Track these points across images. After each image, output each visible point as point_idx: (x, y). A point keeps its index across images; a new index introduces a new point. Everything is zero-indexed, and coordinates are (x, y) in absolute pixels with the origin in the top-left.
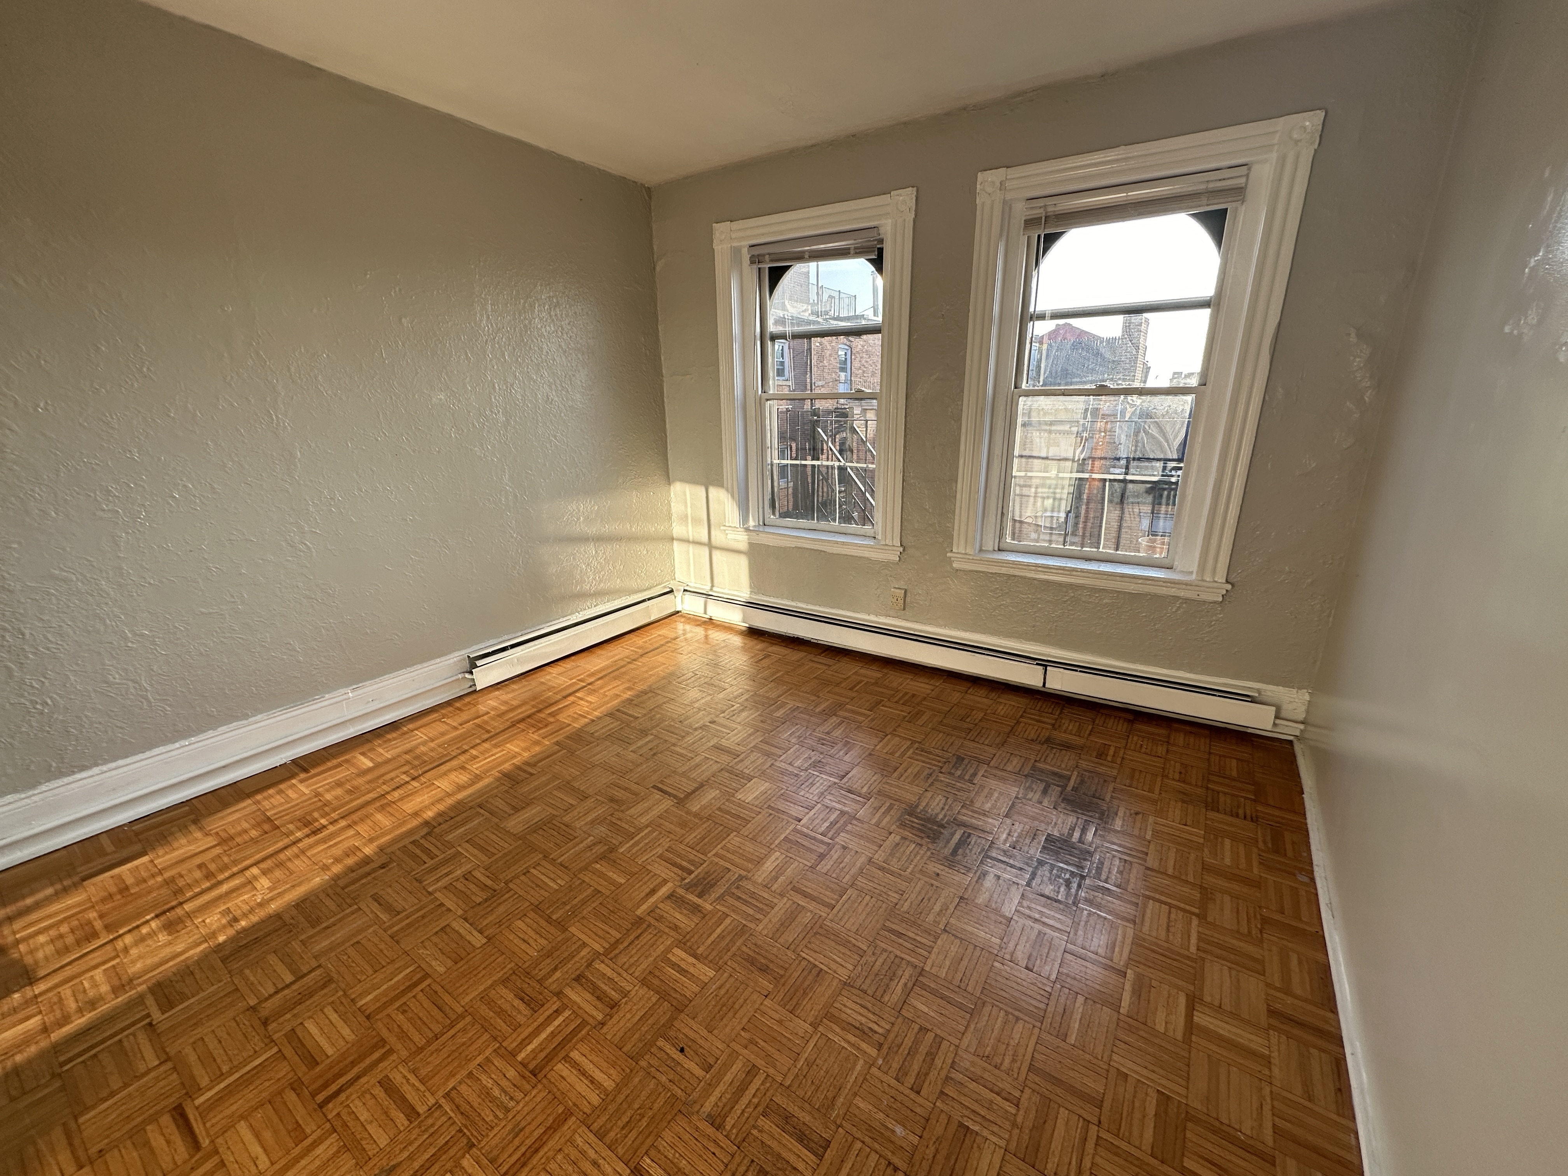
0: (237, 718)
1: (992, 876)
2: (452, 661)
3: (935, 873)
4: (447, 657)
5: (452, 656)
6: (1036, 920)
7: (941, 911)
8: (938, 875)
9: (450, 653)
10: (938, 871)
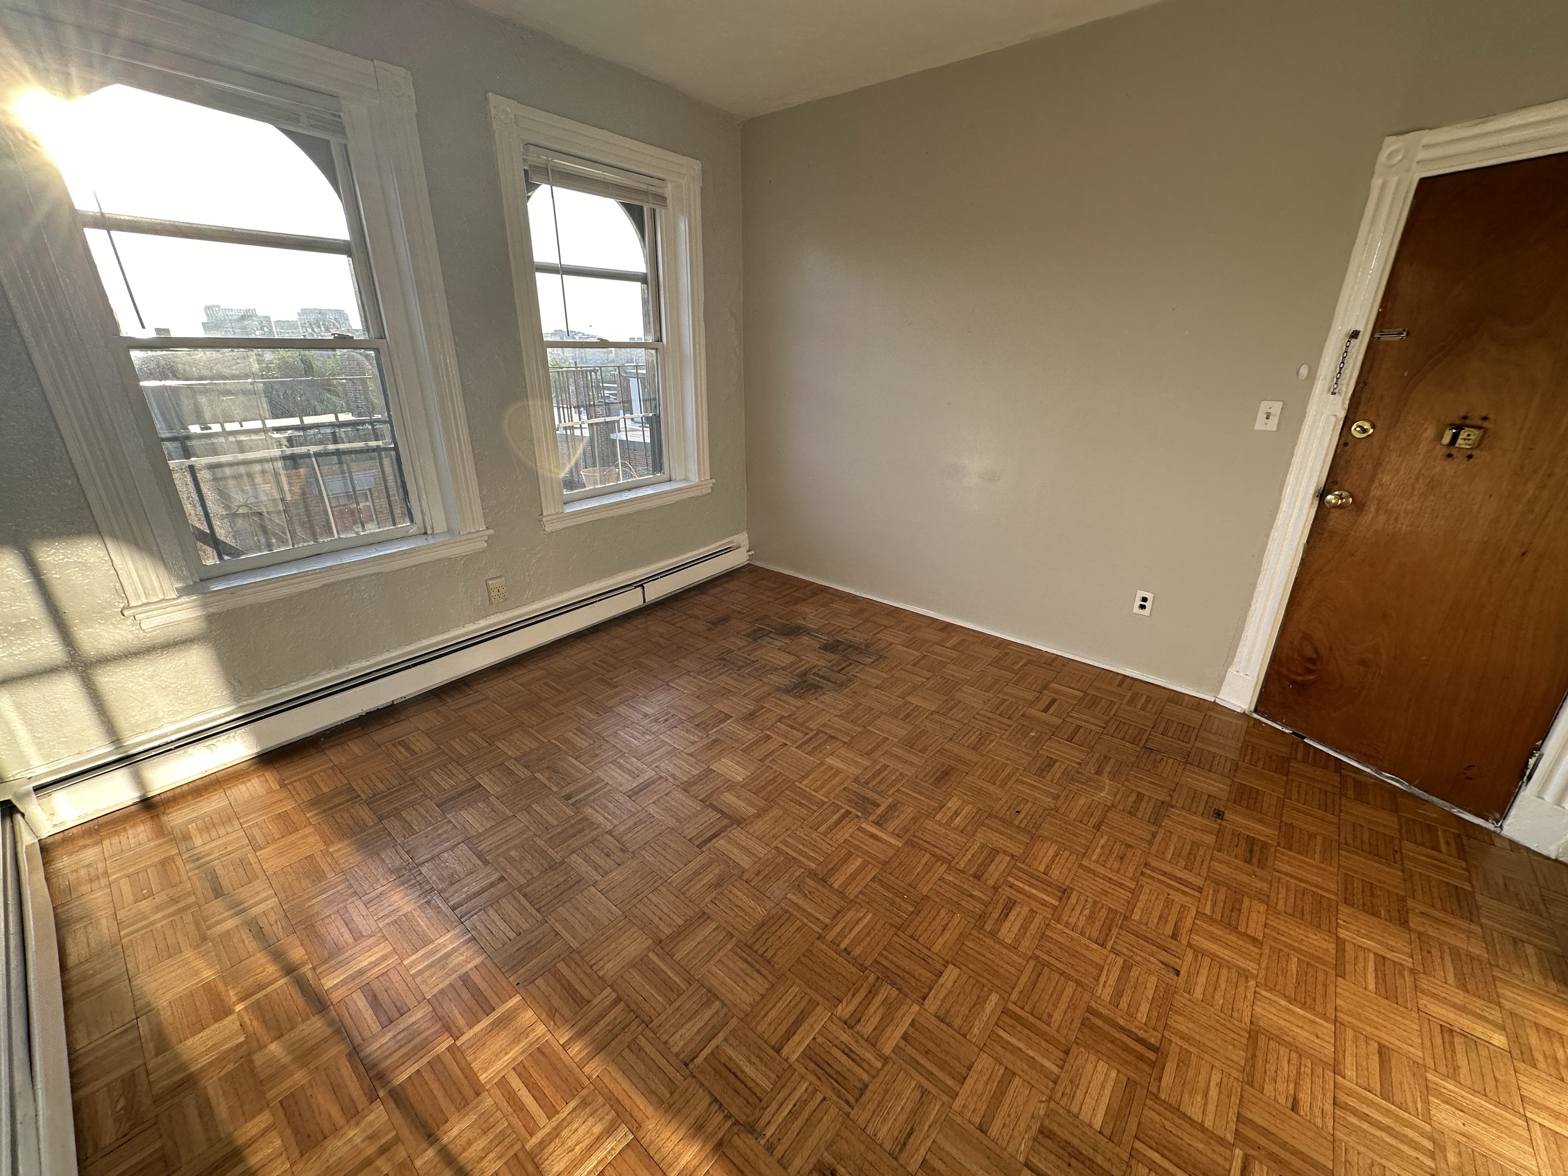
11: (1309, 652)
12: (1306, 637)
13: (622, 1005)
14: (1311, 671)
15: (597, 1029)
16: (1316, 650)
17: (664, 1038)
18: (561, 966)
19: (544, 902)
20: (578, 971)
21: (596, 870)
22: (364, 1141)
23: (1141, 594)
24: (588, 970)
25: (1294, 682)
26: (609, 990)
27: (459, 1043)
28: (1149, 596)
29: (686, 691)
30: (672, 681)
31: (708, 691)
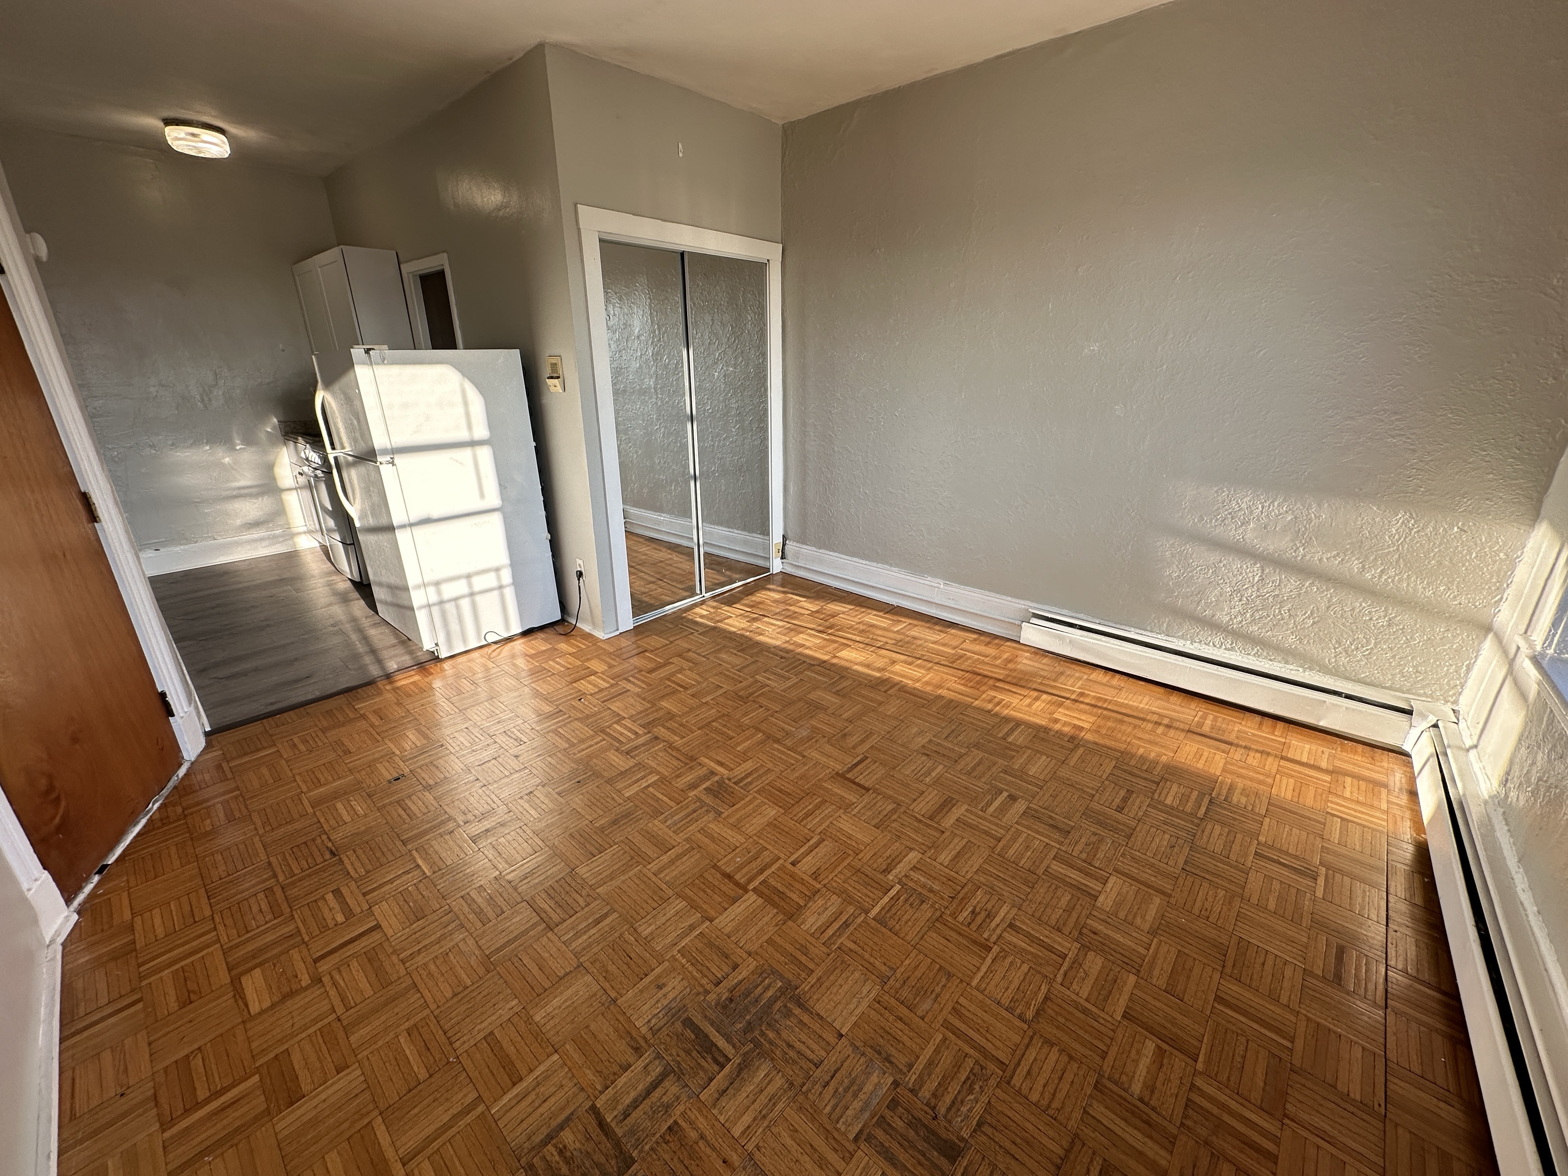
0: (887, 563)
1: (631, 1060)
2: (1020, 606)
3: (664, 985)
4: (1017, 601)
5: (1022, 602)
6: (538, 1084)
7: (607, 971)
8: (660, 987)
9: (1023, 599)
10: (665, 990)
25: (58, 830)
29: (980, 997)
30: (1026, 1041)
31: (938, 996)
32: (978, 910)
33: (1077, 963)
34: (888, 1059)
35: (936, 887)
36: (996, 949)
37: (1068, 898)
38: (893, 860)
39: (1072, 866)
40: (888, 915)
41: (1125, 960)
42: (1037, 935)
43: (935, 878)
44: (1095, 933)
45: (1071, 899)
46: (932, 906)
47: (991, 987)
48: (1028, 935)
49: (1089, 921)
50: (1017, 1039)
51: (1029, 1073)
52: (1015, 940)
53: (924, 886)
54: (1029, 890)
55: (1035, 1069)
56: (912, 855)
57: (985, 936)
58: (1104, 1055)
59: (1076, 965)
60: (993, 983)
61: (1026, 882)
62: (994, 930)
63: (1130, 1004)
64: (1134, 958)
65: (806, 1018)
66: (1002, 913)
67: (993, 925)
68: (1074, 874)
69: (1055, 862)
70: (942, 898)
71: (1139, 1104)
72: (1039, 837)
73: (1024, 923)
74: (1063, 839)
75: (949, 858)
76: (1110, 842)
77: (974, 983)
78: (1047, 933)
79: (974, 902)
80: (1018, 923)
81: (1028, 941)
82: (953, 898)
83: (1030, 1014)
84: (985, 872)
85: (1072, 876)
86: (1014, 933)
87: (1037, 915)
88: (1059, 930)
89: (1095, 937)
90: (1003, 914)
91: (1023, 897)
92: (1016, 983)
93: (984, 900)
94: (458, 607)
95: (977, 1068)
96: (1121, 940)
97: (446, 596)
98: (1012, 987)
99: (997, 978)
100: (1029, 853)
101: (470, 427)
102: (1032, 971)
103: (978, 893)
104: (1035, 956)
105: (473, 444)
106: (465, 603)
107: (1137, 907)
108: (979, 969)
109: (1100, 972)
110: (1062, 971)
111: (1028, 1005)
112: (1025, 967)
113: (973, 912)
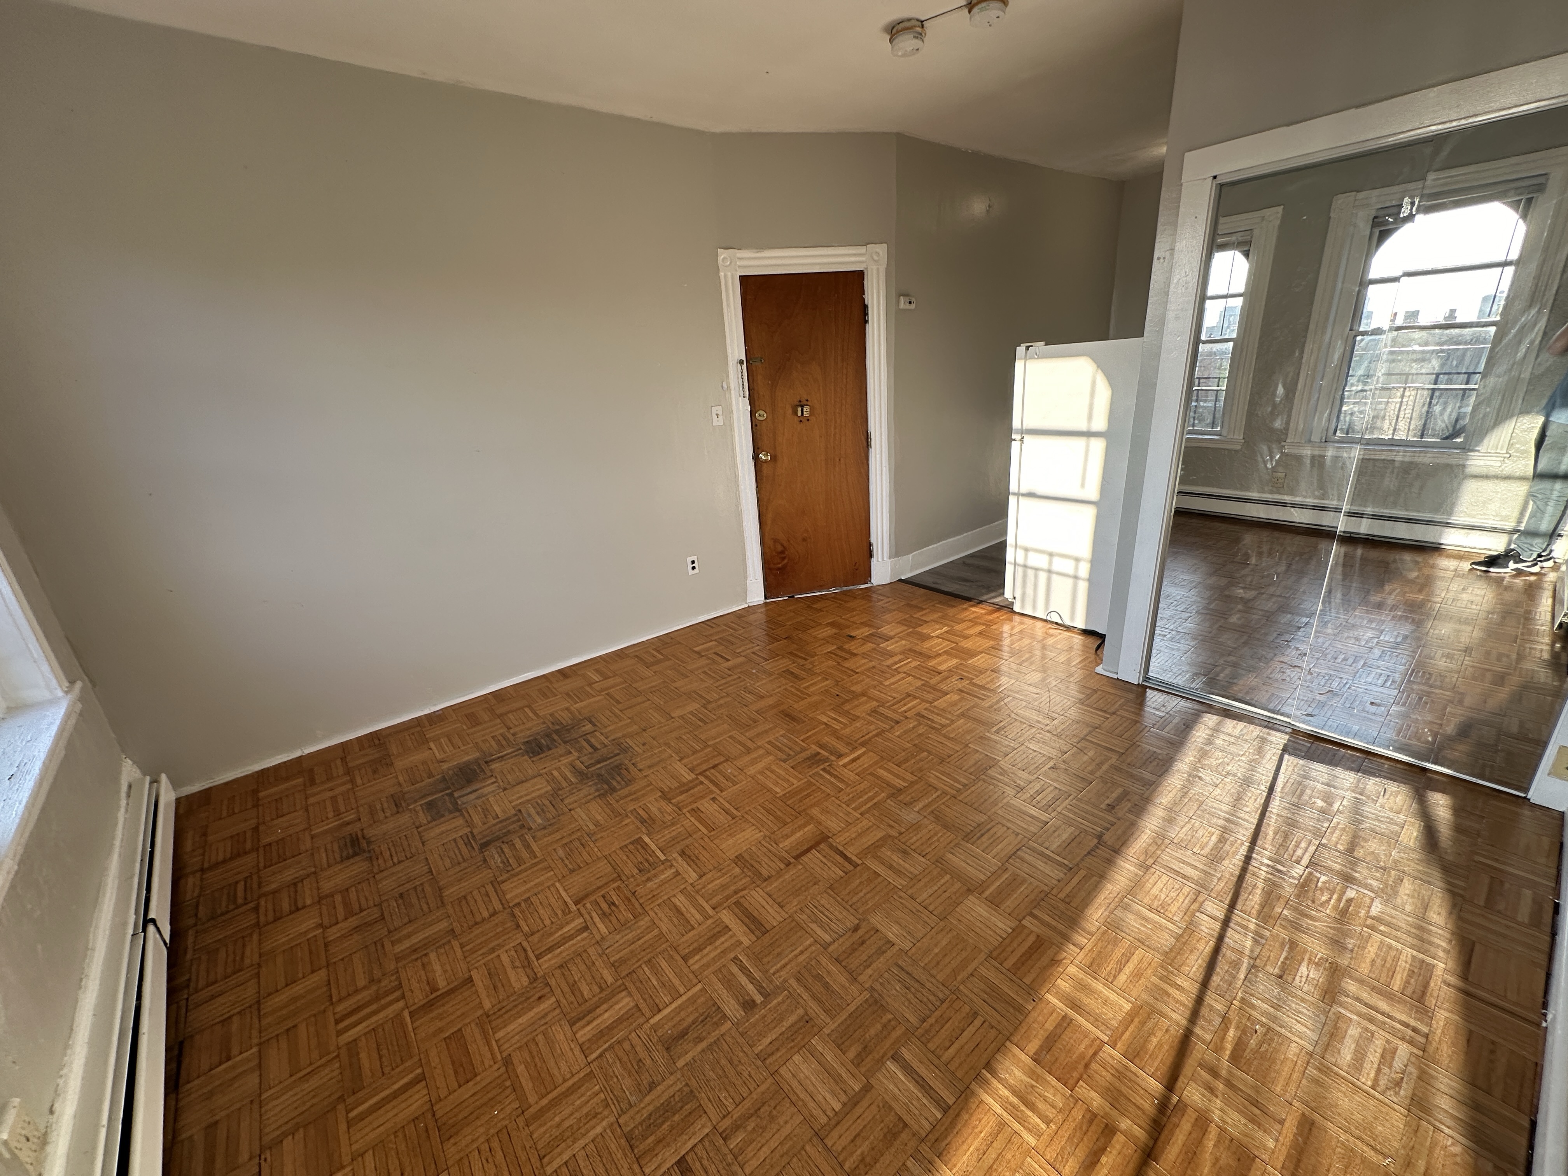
11: (780, 548)
12: (775, 541)
13: (1035, 912)
14: (785, 558)
15: (1060, 927)
16: (783, 546)
17: (1056, 882)
18: (1009, 963)
19: (931, 998)
20: (1010, 949)
21: (884, 952)
22: (1217, 1097)
23: (690, 559)
24: (1007, 941)
25: (779, 569)
26: (1024, 922)
27: (1106, 1039)
28: (694, 558)
29: (546, 885)
30: (504, 902)
31: (563, 860)
32: (613, 908)
33: (528, 964)
34: (545, 828)
35: (649, 884)
36: (573, 908)
37: (585, 994)
38: (693, 861)
39: (620, 1021)
40: (639, 847)
41: (504, 1010)
42: (567, 945)
43: (660, 886)
44: (540, 998)
45: (582, 996)
46: (633, 876)
47: (549, 894)
48: (571, 937)
49: (553, 999)
50: (508, 897)
51: (488, 895)
52: (572, 925)
53: (655, 876)
54: (612, 959)
55: (486, 899)
56: (694, 876)
57: (588, 905)
58: (462, 946)
59: (526, 963)
60: (550, 896)
61: (623, 961)
62: (589, 913)
63: (474, 989)
64: (499, 1021)
65: (591, 797)
66: (601, 926)
67: (594, 914)
68: (608, 1019)
69: (632, 1004)
70: (638, 885)
71: (425, 952)
72: (674, 1006)
73: (583, 940)
74: (659, 1033)
75: (678, 904)
76: (633, 1099)
77: (557, 884)
78: (564, 954)
79: (622, 908)
80: (585, 934)
81: (567, 935)
82: (634, 893)
83: (517, 911)
84: (649, 930)
85: (606, 1015)
86: (579, 927)
87: (584, 955)
88: (561, 967)
89: (537, 996)
90: (599, 926)
91: (607, 951)
92: (541, 911)
93: (620, 917)
94: (1036, 577)
95: (510, 868)
96: (520, 1021)
97: (1030, 563)
98: (540, 907)
99: (552, 900)
100: (655, 983)
101: (1090, 418)
102: (542, 926)
103: (630, 915)
104: (551, 934)
105: (1088, 434)
106: (1043, 576)
107: (539, 1065)
108: (566, 891)
109: (509, 981)
110: (529, 949)
111: (522, 912)
112: (547, 922)
113: (614, 904)
